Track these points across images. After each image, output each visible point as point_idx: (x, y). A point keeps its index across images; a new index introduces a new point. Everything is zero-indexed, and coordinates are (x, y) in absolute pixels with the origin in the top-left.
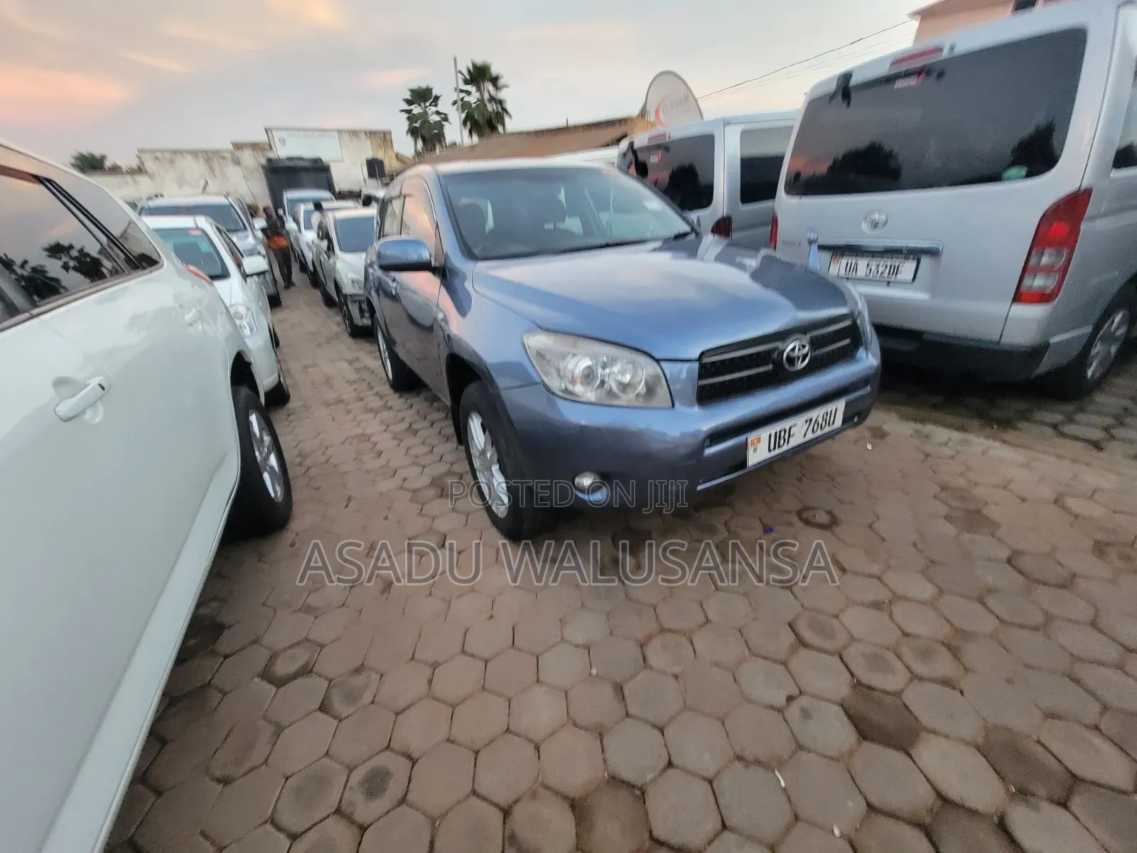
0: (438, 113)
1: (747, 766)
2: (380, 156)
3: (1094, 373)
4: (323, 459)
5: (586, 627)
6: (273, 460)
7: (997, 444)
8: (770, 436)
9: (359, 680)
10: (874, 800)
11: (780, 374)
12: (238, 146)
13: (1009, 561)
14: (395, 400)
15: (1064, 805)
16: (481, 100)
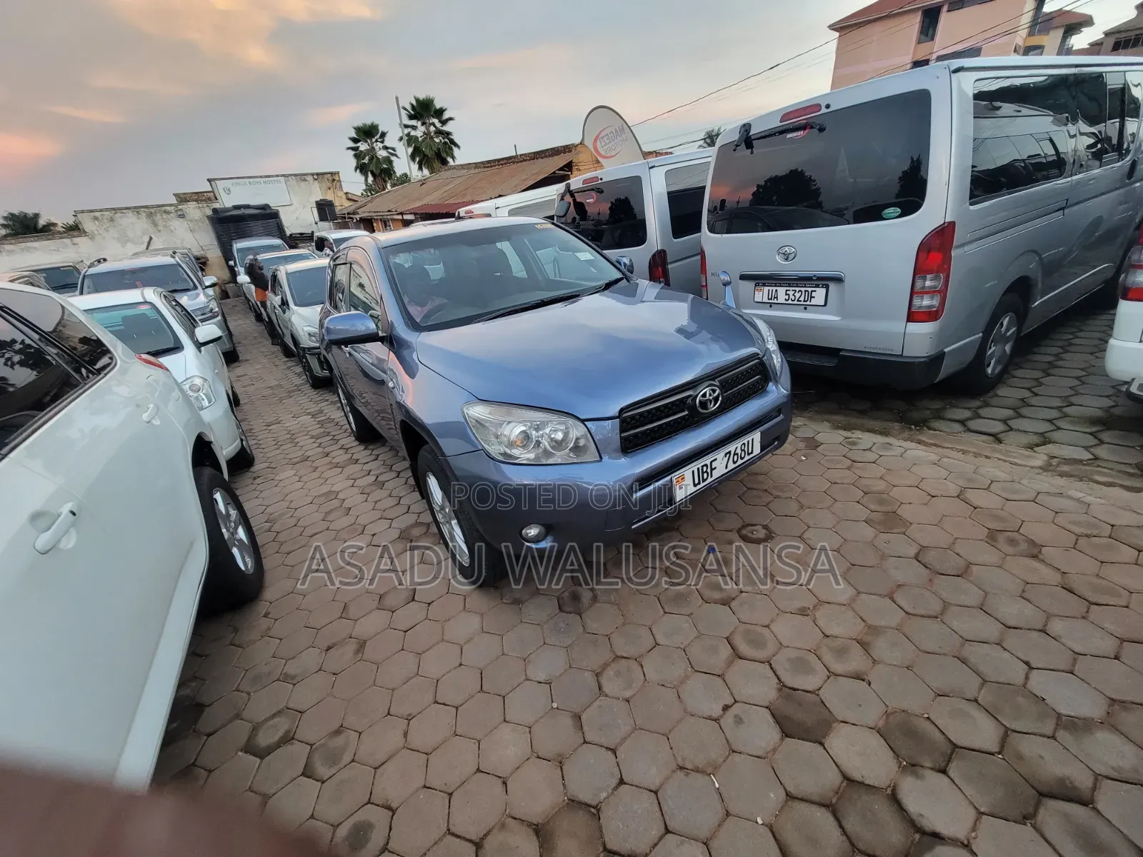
0: (386, 148)
1: (687, 775)
2: (329, 197)
3: (994, 369)
4: (293, 521)
5: (548, 663)
6: (241, 533)
7: (913, 445)
8: (693, 472)
9: (339, 741)
10: (791, 789)
11: (695, 417)
12: (183, 199)
13: (916, 558)
14: (360, 452)
15: (944, 771)
16: (427, 134)
